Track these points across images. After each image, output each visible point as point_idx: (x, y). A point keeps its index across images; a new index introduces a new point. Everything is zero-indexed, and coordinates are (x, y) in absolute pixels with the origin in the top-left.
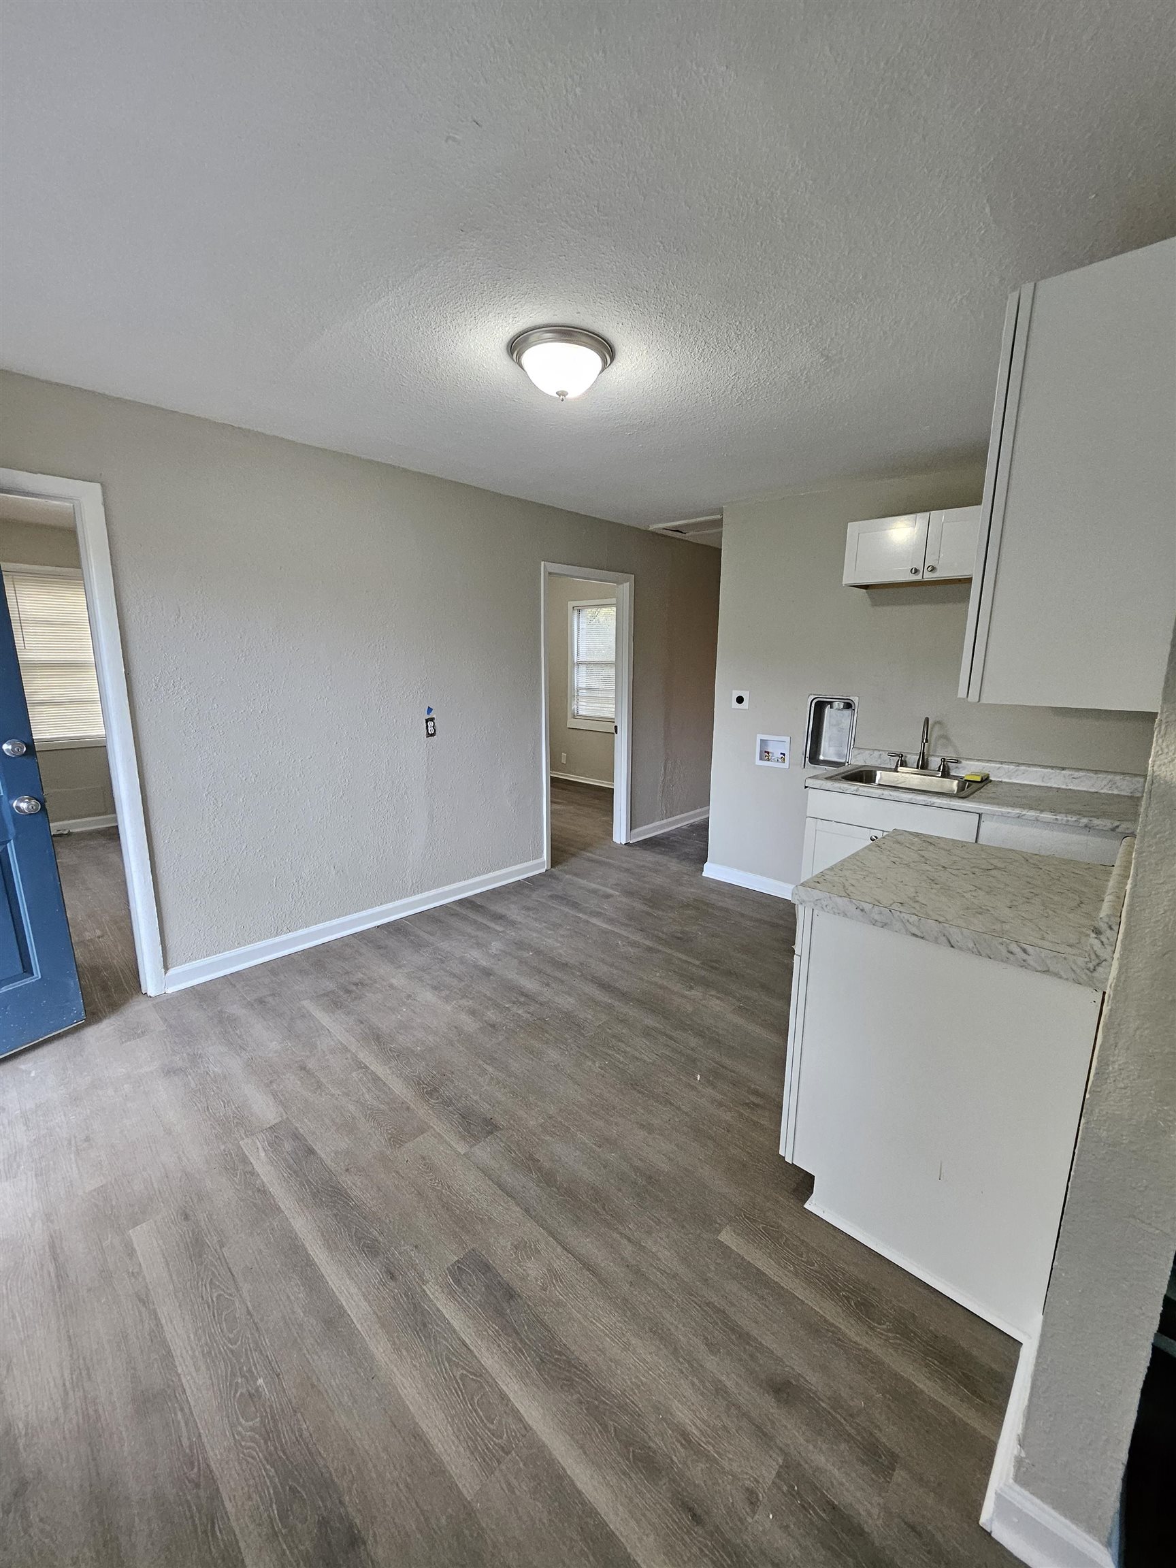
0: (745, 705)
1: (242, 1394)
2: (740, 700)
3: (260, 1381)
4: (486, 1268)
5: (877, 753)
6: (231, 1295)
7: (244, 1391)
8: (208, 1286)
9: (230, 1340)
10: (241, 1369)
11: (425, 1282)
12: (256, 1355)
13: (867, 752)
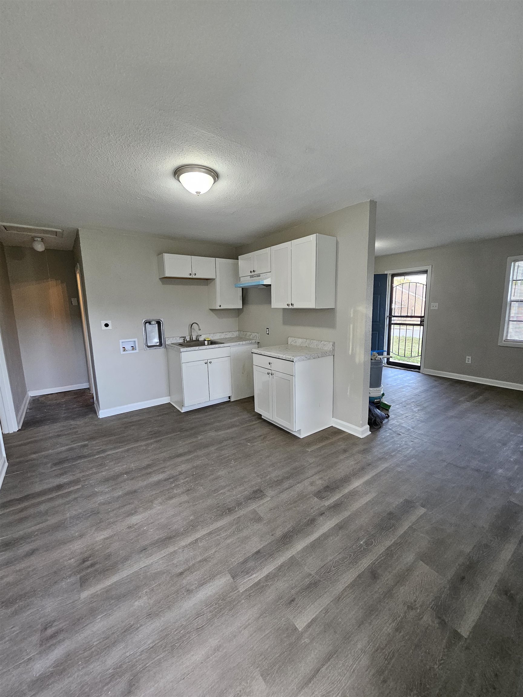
0: (110, 327)
1: (366, 547)
2: (107, 325)
3: (361, 543)
4: (319, 492)
5: (175, 338)
6: (333, 563)
7: (365, 546)
8: (330, 573)
9: (350, 557)
10: (359, 550)
11: (325, 505)
12: (354, 547)
13: (171, 338)
